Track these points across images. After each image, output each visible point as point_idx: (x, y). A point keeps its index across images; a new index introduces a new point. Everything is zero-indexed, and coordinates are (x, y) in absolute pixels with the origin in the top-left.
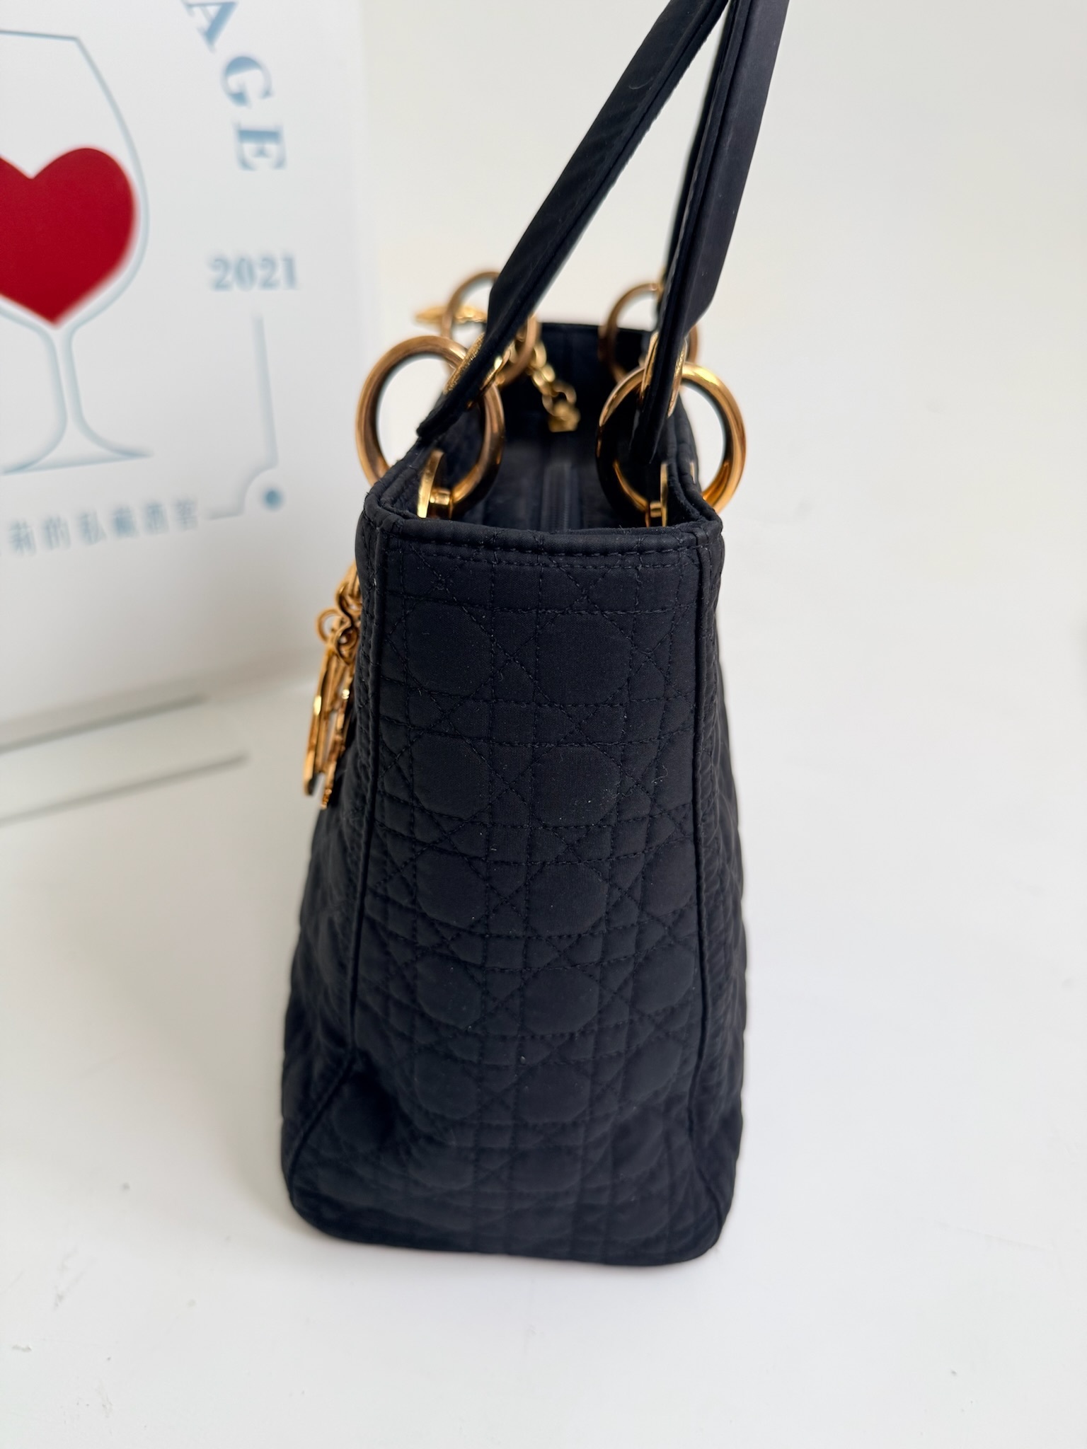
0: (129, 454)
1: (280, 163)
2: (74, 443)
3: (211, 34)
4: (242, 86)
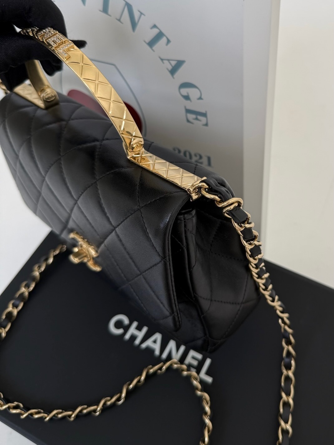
1: (206, 125)
3: (173, 71)
4: (188, 93)
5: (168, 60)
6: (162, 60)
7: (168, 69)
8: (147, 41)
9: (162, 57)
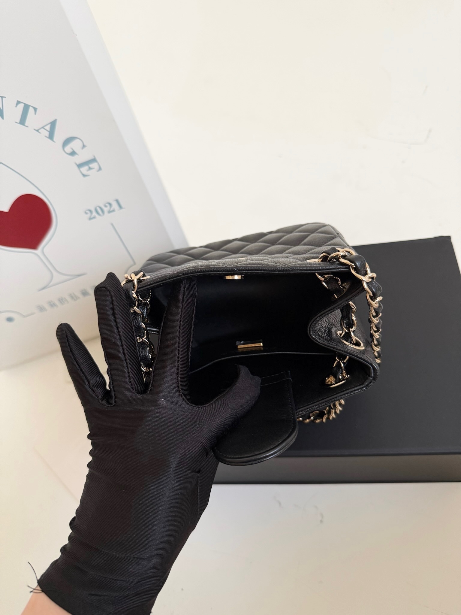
0: (79, 275)
1: (100, 169)
2: (57, 278)
3: (51, 136)
5: (43, 128)
6: (37, 131)
7: (46, 137)
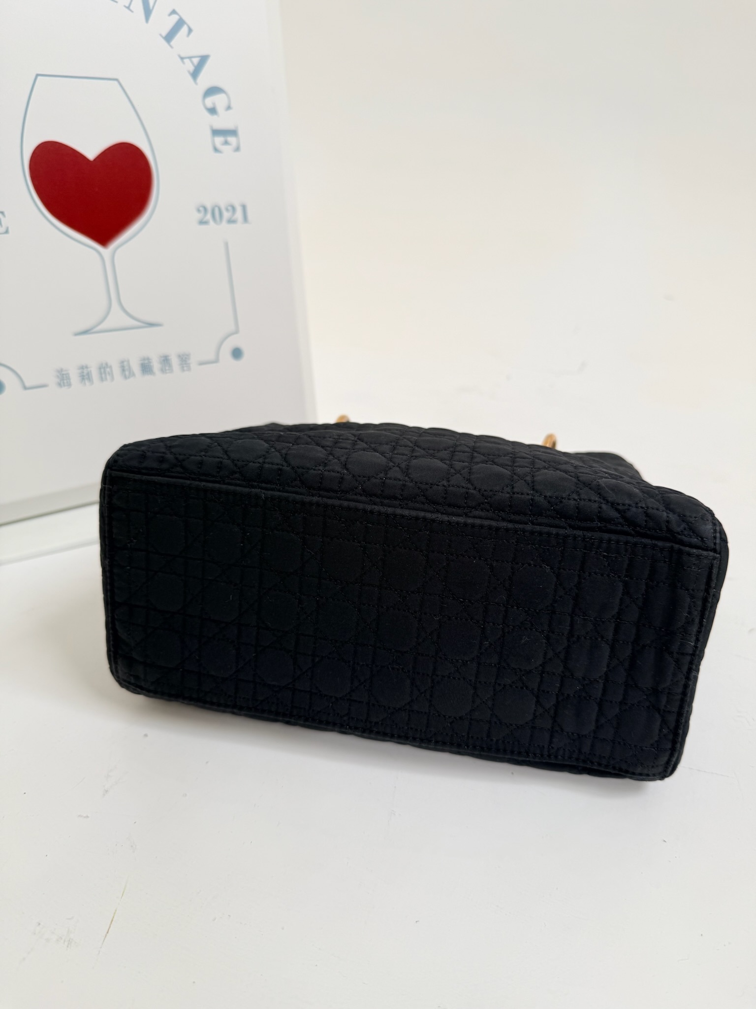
0: (151, 325)
1: (237, 149)
2: (117, 318)
3: (195, 74)
4: (214, 104)
5: (190, 58)
6: (182, 59)
7: (189, 72)
8: (164, 34)
9: (183, 55)
